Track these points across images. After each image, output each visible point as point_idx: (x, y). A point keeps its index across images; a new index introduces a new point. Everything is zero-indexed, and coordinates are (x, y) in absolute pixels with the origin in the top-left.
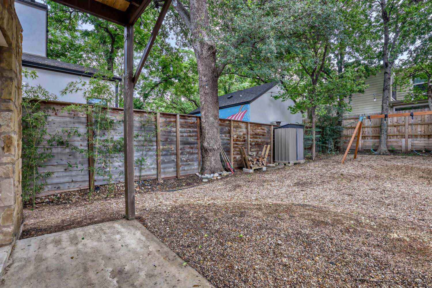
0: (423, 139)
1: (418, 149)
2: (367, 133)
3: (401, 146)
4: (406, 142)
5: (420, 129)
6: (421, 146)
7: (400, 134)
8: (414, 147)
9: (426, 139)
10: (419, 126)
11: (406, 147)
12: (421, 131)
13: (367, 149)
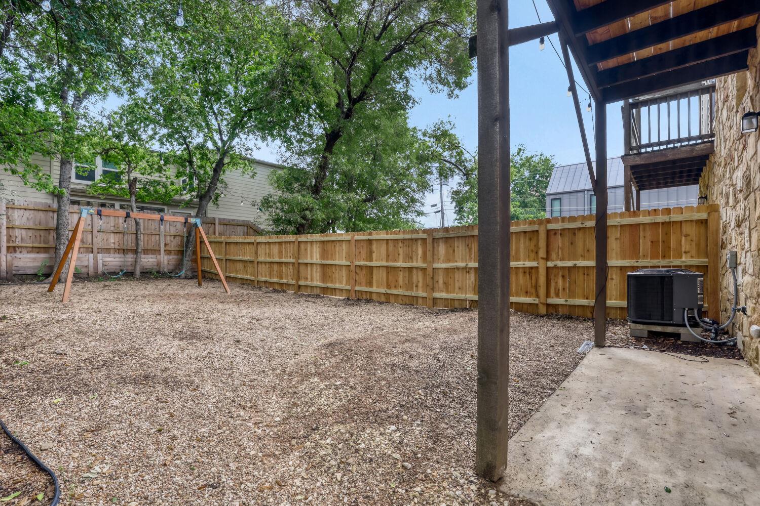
0: (117, 255)
1: (112, 271)
2: (19, 239)
3: (87, 267)
4: (95, 258)
5: (113, 240)
6: (116, 266)
7: (85, 246)
8: (106, 267)
9: (122, 255)
10: (112, 235)
11: (96, 268)
12: (114, 243)
13: (21, 272)
